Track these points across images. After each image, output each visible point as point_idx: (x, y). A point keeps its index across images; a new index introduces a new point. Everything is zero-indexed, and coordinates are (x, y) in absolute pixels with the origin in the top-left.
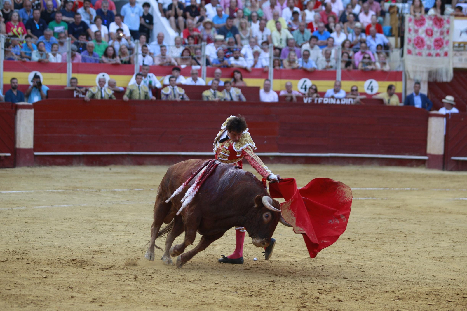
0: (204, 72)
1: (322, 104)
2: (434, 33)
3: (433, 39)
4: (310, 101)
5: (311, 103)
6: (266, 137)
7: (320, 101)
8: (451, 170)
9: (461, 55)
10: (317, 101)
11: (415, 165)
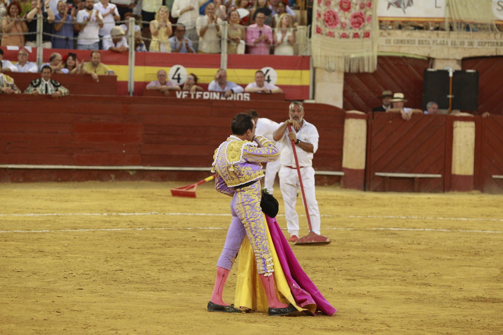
0: (39, 55)
1: (201, 100)
2: (352, 5)
3: (349, 15)
4: (184, 96)
5: (185, 97)
6: (124, 145)
7: (198, 96)
8: (375, 190)
9: (389, 34)
10: (195, 95)
11: (326, 184)
